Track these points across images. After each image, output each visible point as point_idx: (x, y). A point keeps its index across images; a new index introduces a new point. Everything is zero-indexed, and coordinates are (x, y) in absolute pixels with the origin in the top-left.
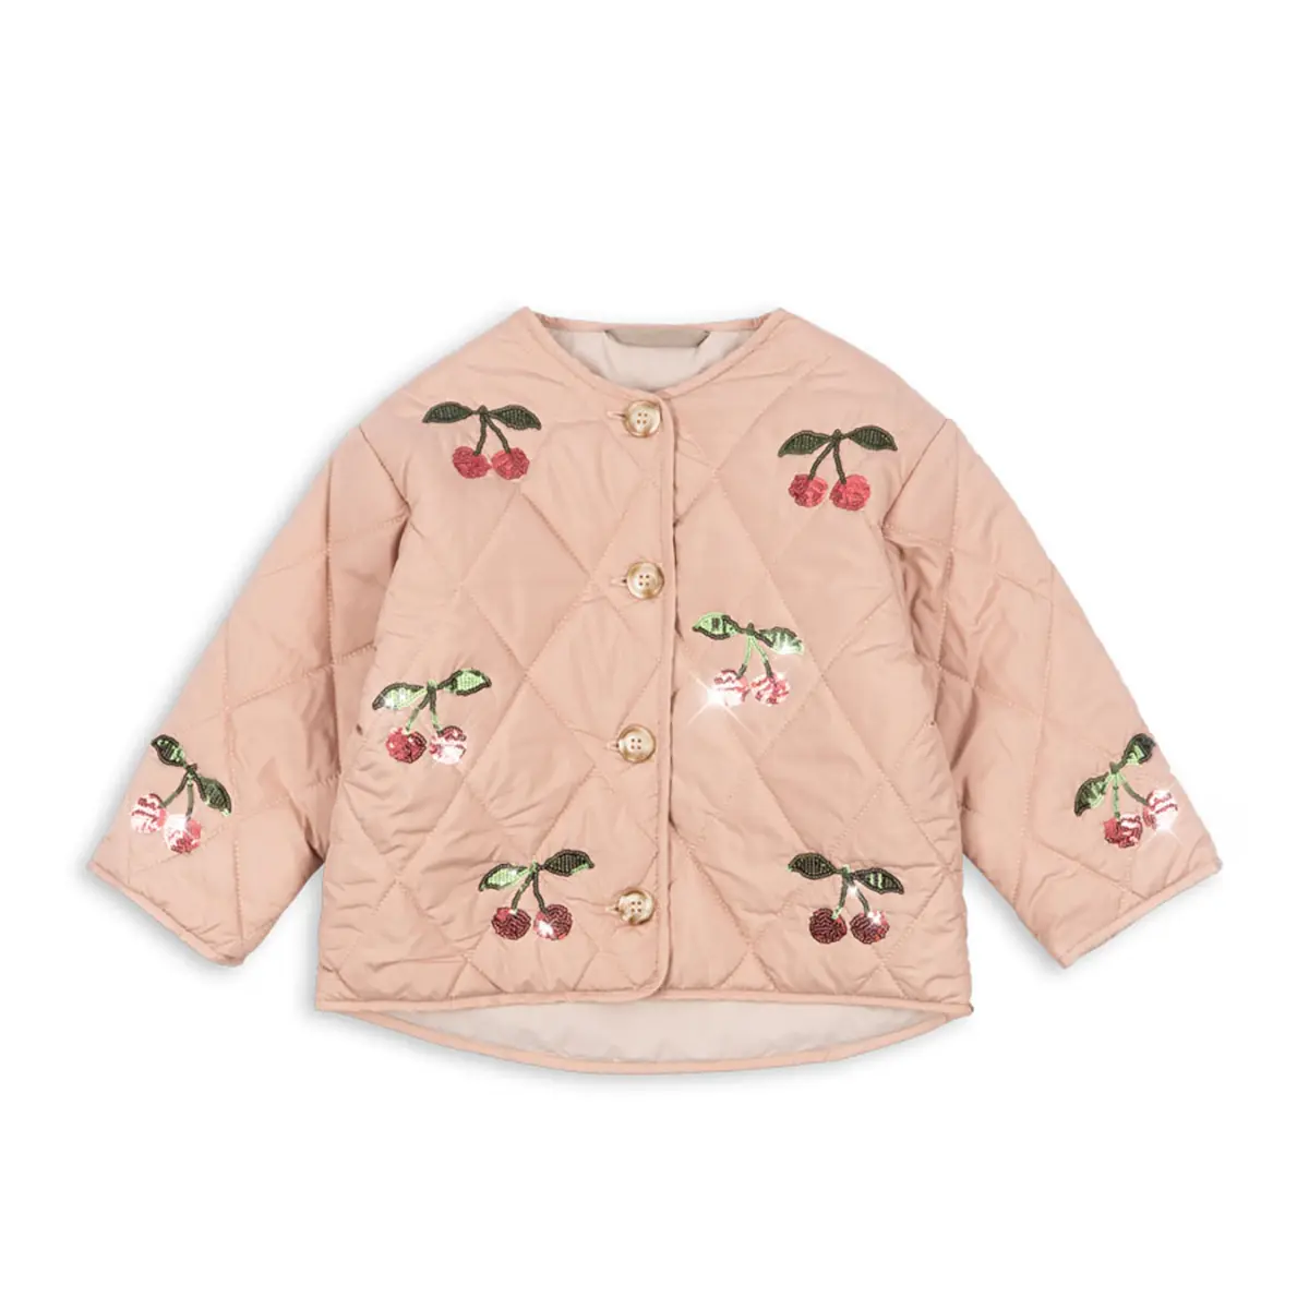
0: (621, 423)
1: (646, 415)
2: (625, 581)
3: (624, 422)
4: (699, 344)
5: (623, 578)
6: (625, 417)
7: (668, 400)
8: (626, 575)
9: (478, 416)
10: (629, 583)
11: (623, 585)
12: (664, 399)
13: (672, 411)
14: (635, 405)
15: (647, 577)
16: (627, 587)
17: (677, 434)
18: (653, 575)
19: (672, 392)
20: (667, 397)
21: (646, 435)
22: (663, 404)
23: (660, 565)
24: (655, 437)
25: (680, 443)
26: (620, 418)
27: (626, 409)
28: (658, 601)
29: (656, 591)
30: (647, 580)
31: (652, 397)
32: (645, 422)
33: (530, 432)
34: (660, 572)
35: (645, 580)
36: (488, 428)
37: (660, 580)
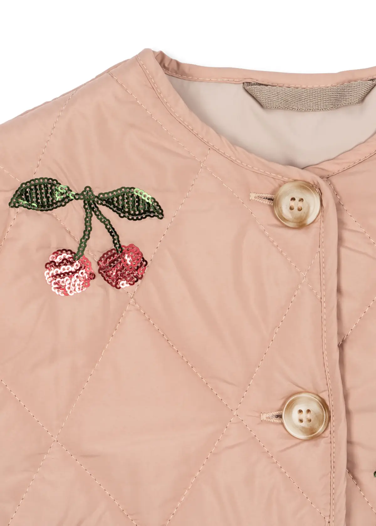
0: (268, 210)
1: (301, 200)
2: (279, 416)
3: (272, 208)
4: (363, 100)
5: (277, 413)
6: (273, 201)
7: (327, 178)
8: (281, 409)
9: (81, 202)
10: (285, 420)
11: (277, 421)
12: (322, 177)
13: (336, 193)
14: (286, 187)
15: (308, 411)
16: (282, 424)
17: (341, 223)
18: (315, 407)
19: (331, 168)
20: (325, 174)
21: (301, 225)
22: (323, 185)
23: (324, 396)
24: (314, 230)
25: (346, 235)
26: (267, 202)
27: (274, 192)
28: (322, 442)
29: (321, 429)
30: (309, 416)
31: (309, 176)
32: (300, 210)
33: (150, 222)
34: (324, 405)
35: (304, 416)
36: (94, 218)
37: (325, 415)
